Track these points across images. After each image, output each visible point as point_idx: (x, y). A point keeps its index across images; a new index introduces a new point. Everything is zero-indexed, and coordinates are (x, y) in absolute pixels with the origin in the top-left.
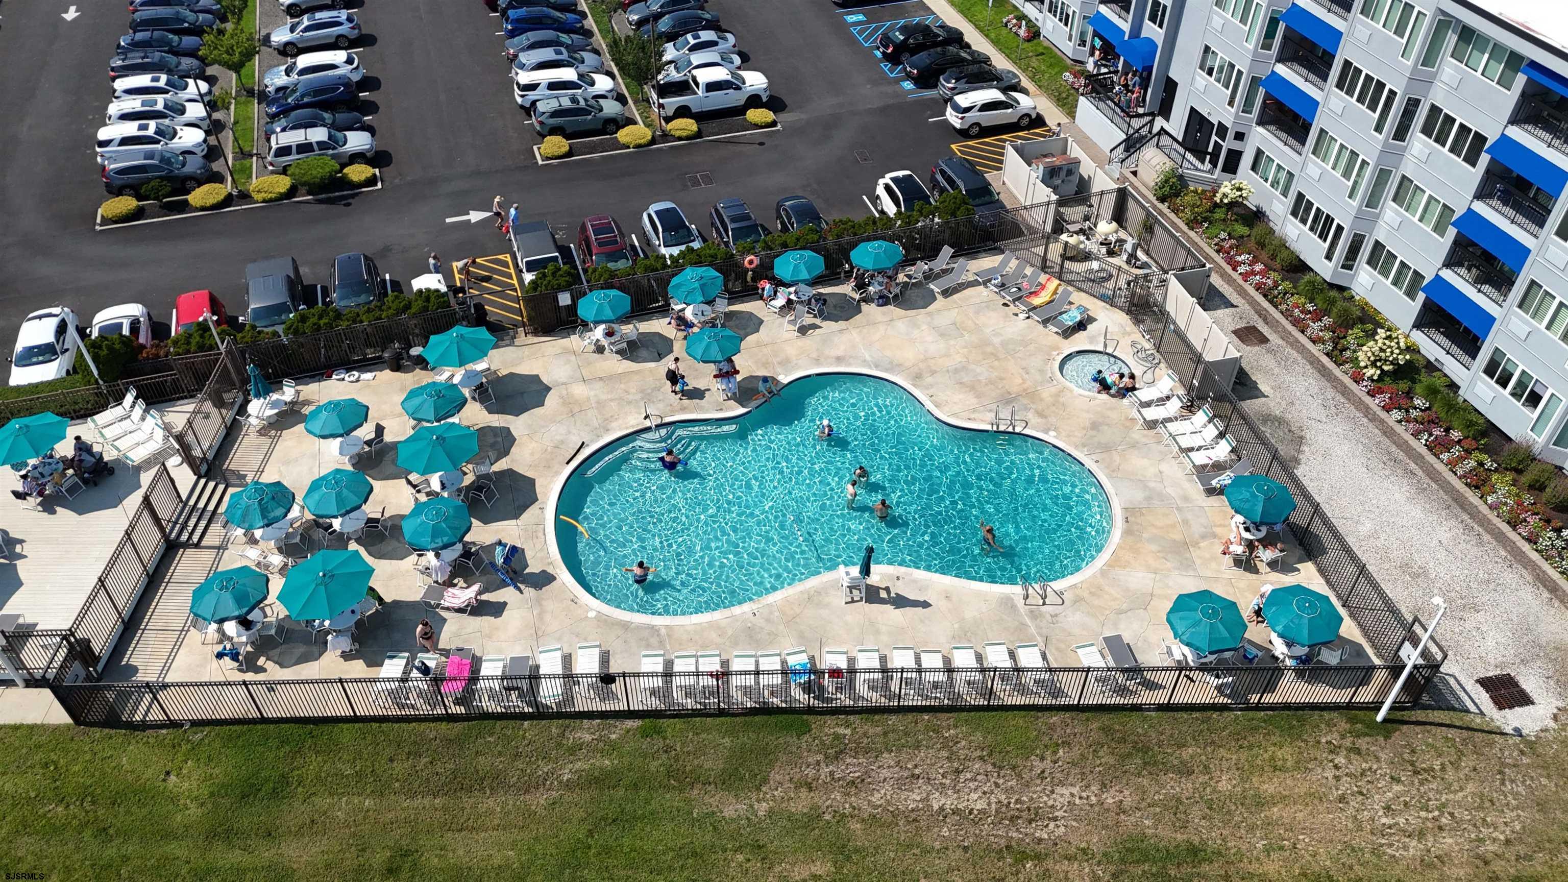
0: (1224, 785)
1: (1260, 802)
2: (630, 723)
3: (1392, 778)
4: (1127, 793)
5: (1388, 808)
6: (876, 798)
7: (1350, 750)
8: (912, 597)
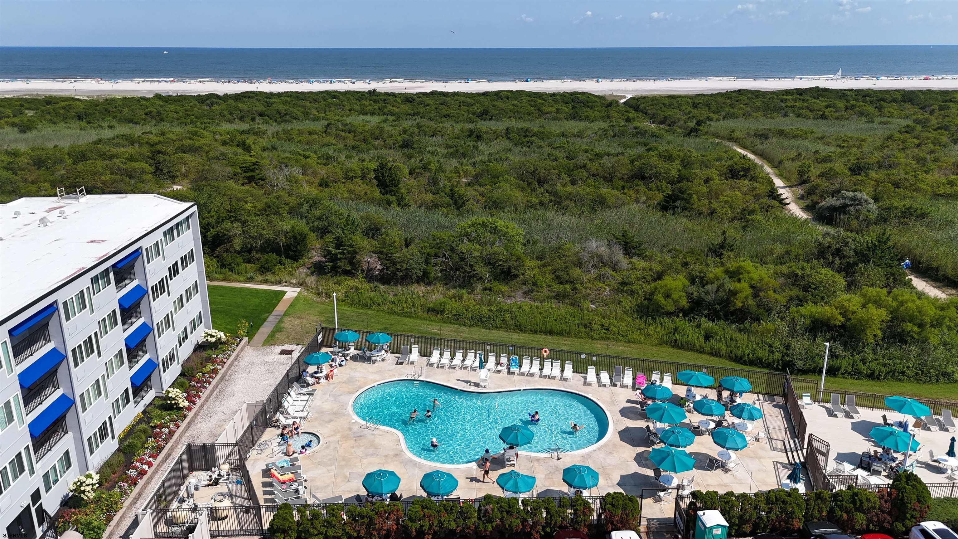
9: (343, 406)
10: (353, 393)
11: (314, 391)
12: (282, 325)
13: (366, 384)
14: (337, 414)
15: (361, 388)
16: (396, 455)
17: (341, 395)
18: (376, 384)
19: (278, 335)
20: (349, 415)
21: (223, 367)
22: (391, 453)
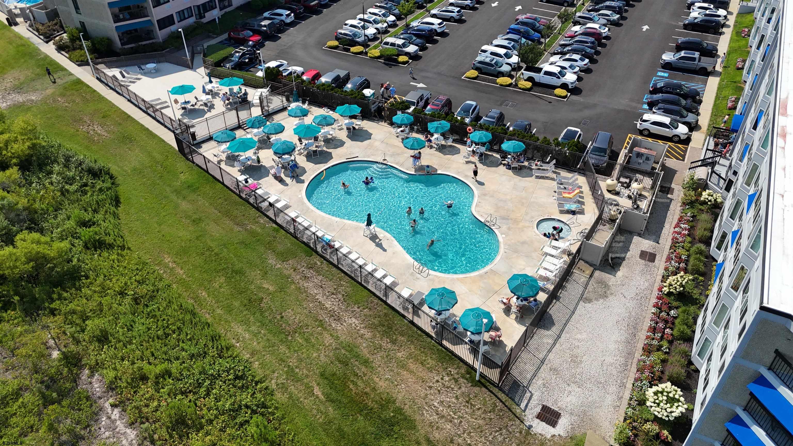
0: (399, 355)
1: (403, 366)
2: (274, 225)
3: (457, 396)
4: (369, 334)
5: (442, 402)
6: (305, 285)
7: (454, 379)
8: (384, 246)
16: (485, 195)
20: (505, 244)
22: (487, 198)
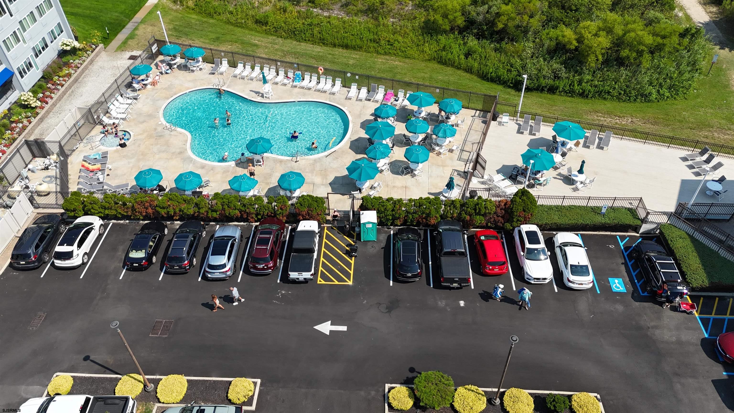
9: (157, 110)
10: (168, 99)
11: (138, 95)
12: (137, 32)
13: (180, 91)
14: (151, 116)
15: (175, 94)
16: (180, 153)
17: (158, 100)
18: (187, 91)
19: (130, 42)
20: (159, 118)
21: (76, 72)
22: (178, 151)
